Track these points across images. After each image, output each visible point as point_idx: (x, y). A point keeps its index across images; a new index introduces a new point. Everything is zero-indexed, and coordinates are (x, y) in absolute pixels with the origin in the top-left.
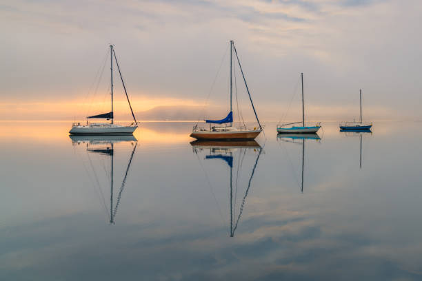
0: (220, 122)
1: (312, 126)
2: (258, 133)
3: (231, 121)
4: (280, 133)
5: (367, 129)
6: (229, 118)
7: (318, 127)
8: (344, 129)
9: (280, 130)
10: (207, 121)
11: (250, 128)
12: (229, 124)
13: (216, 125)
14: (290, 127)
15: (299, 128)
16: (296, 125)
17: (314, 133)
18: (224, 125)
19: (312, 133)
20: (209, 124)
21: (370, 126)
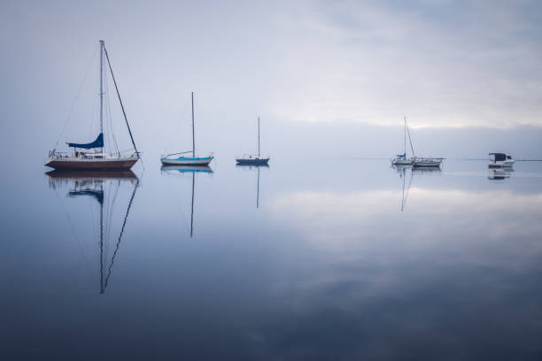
0: (88, 146)
1: (204, 157)
2: (135, 162)
3: (102, 145)
5: (264, 163)
6: (99, 142)
7: (210, 158)
8: (241, 163)
9: (164, 161)
10: (71, 145)
11: (127, 154)
12: (99, 149)
13: (84, 150)
14: (177, 157)
15: (190, 159)
16: (186, 156)
17: (206, 165)
18: (92, 150)
19: (203, 165)
20: (73, 148)
21: (268, 160)
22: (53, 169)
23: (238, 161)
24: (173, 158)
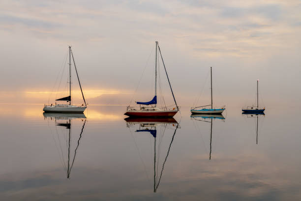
0: (148, 104)
1: (219, 109)
2: (175, 113)
3: (156, 103)
4: (194, 114)
5: (261, 112)
6: (154, 101)
7: (223, 109)
8: (246, 112)
9: (194, 111)
10: (138, 103)
11: (170, 109)
12: (154, 105)
13: (145, 106)
14: (201, 109)
15: (209, 110)
16: (207, 108)
17: (220, 114)
18: (150, 106)
19: (218, 114)
20: (139, 105)
21: (264, 110)
22: (128, 117)
23: (243, 110)
24: (199, 110)
